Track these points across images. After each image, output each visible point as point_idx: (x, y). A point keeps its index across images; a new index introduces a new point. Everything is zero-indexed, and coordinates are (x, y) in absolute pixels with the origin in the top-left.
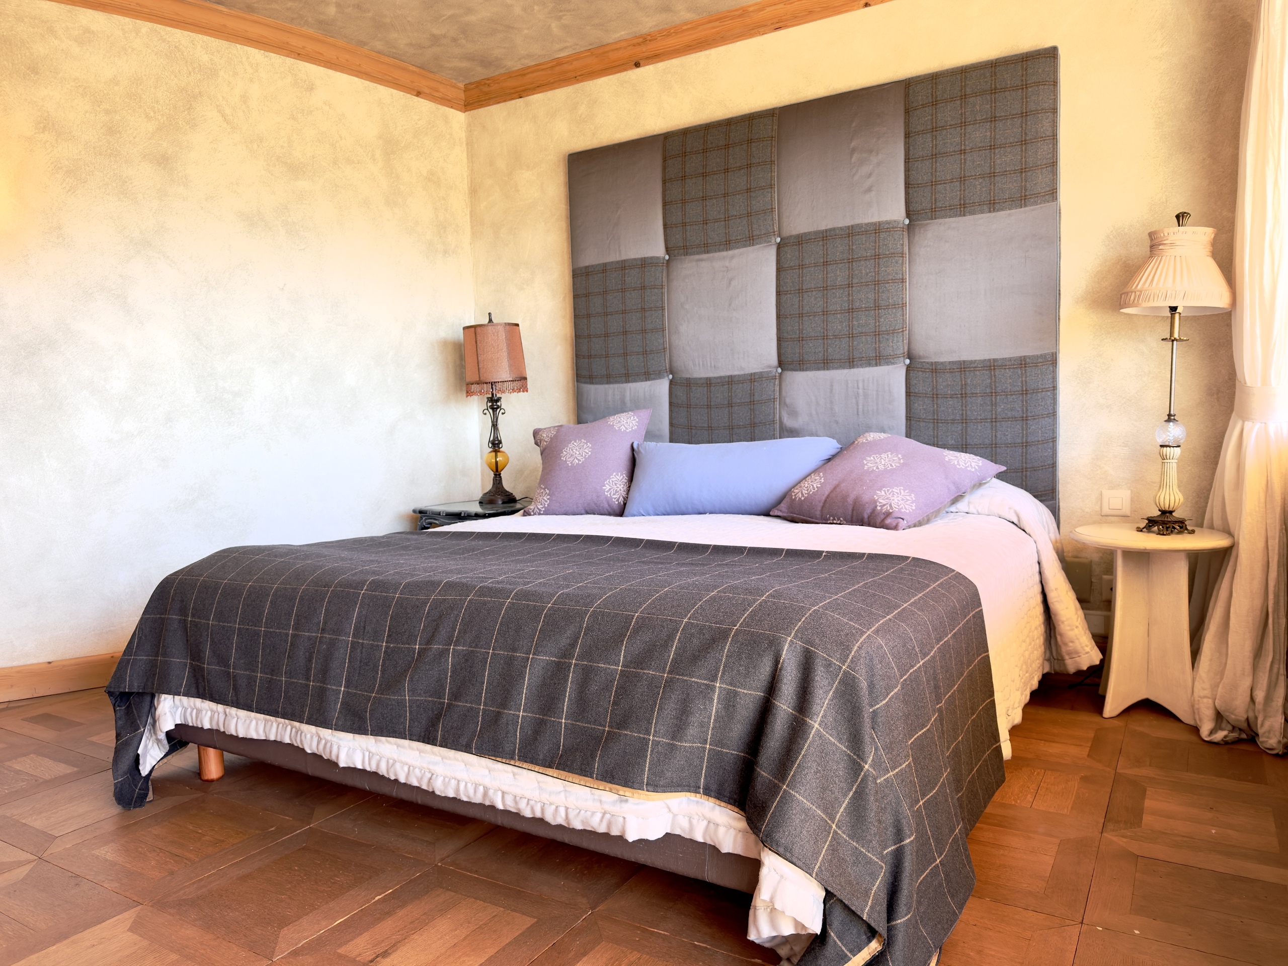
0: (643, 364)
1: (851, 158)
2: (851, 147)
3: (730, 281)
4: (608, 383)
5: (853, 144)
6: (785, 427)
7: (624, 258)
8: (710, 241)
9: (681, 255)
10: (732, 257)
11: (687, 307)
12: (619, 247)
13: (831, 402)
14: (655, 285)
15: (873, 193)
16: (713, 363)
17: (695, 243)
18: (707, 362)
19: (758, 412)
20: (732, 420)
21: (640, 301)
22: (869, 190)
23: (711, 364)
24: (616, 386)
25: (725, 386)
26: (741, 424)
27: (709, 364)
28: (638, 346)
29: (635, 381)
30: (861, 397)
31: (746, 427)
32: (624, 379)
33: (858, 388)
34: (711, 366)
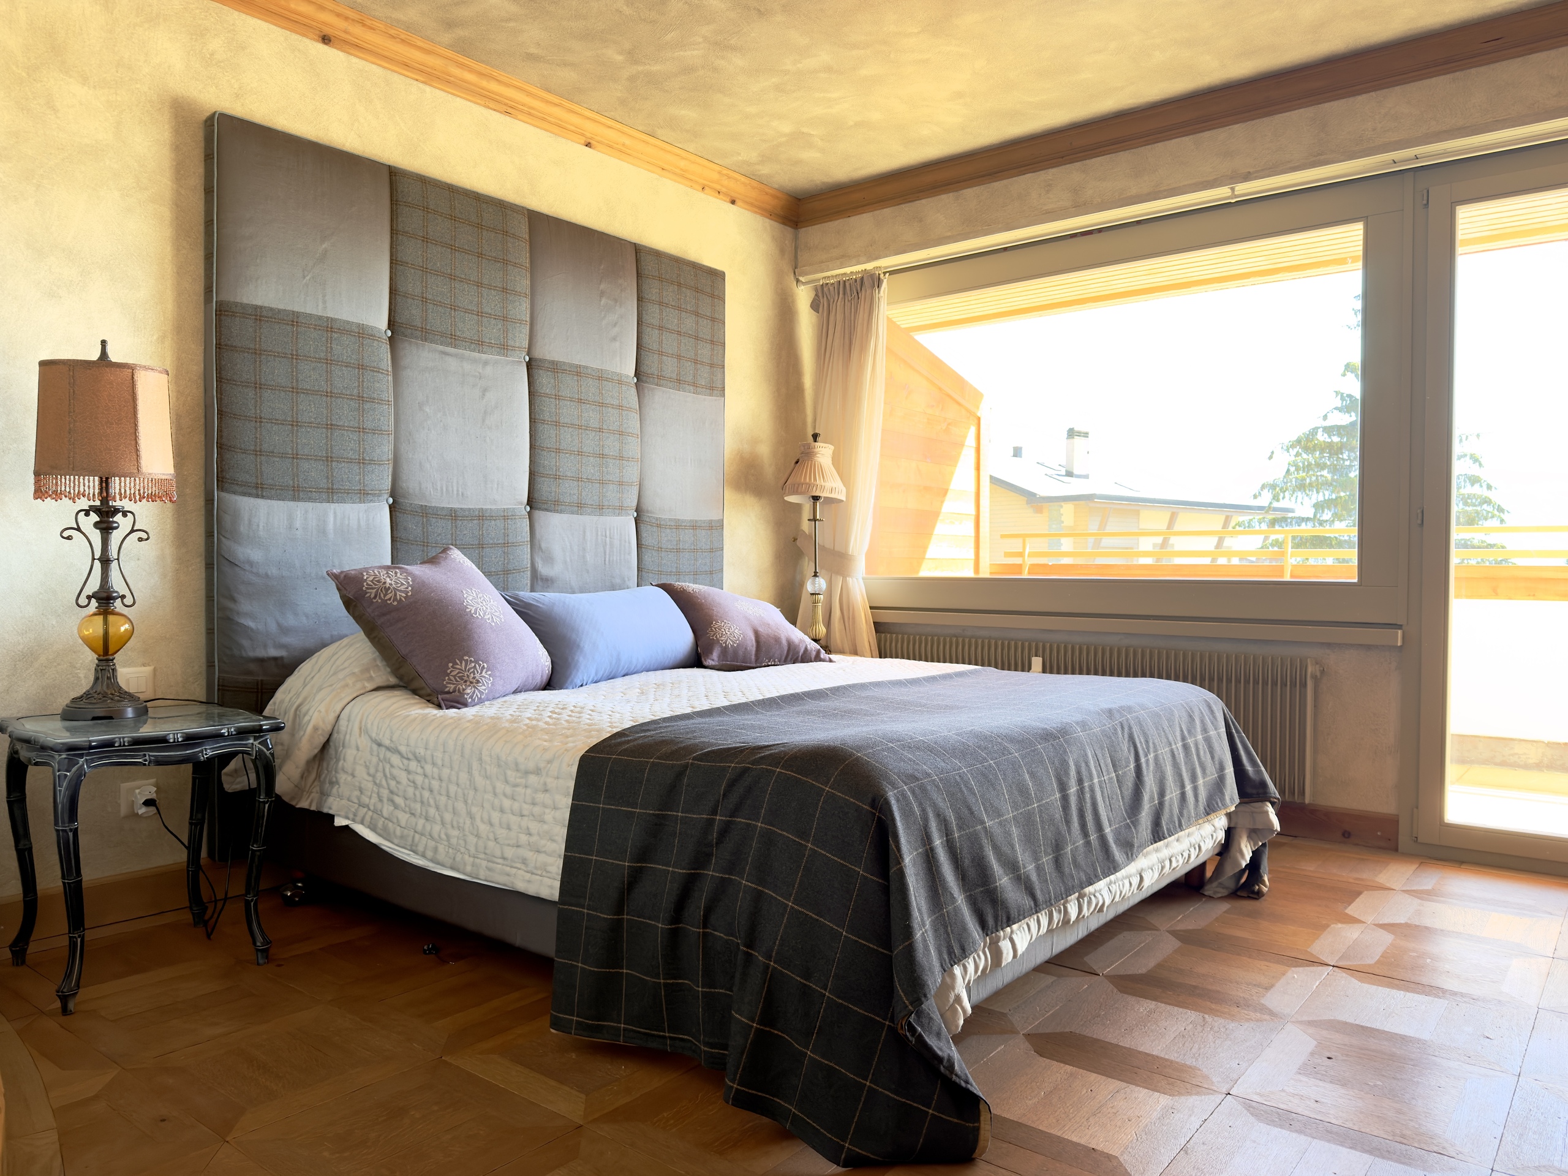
0: (357, 478)
1: (600, 301)
2: (600, 289)
3: (485, 391)
4: (295, 499)
5: (602, 286)
6: (541, 575)
7: (330, 314)
8: (458, 333)
9: (416, 338)
10: (486, 363)
11: (427, 409)
12: (324, 296)
13: (584, 549)
14: (379, 369)
15: (618, 344)
16: (460, 490)
17: (440, 330)
18: (452, 487)
19: (512, 557)
20: (482, 564)
21: (356, 384)
22: (614, 339)
23: (458, 491)
24: (309, 505)
25: (475, 522)
26: (493, 570)
27: (455, 492)
28: (351, 450)
29: (343, 501)
30: (608, 546)
31: (498, 575)
32: (324, 496)
33: (606, 536)
34: (458, 494)
